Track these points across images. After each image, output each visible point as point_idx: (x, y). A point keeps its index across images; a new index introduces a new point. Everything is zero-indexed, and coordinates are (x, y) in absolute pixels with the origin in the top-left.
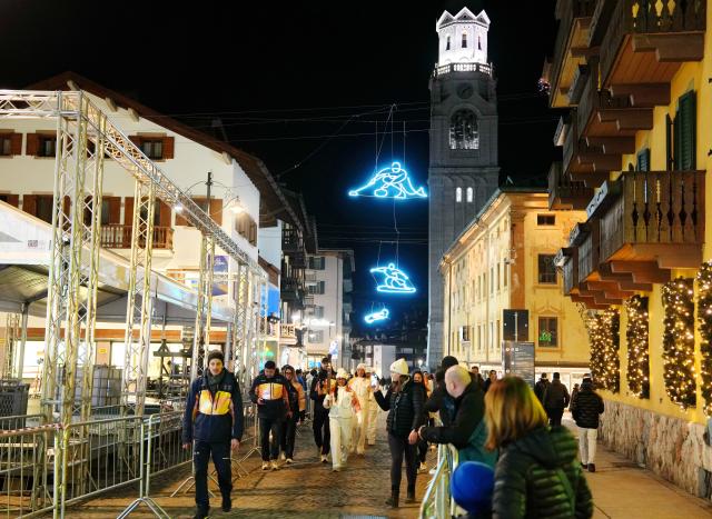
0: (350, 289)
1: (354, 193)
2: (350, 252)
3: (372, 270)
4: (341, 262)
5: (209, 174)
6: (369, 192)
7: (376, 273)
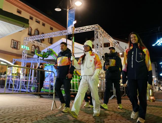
0: (157, 70)
1: (153, 45)
2: (156, 62)
3: (160, 63)
4: (154, 65)
5: (126, 47)
6: (157, 44)
7: (161, 64)
